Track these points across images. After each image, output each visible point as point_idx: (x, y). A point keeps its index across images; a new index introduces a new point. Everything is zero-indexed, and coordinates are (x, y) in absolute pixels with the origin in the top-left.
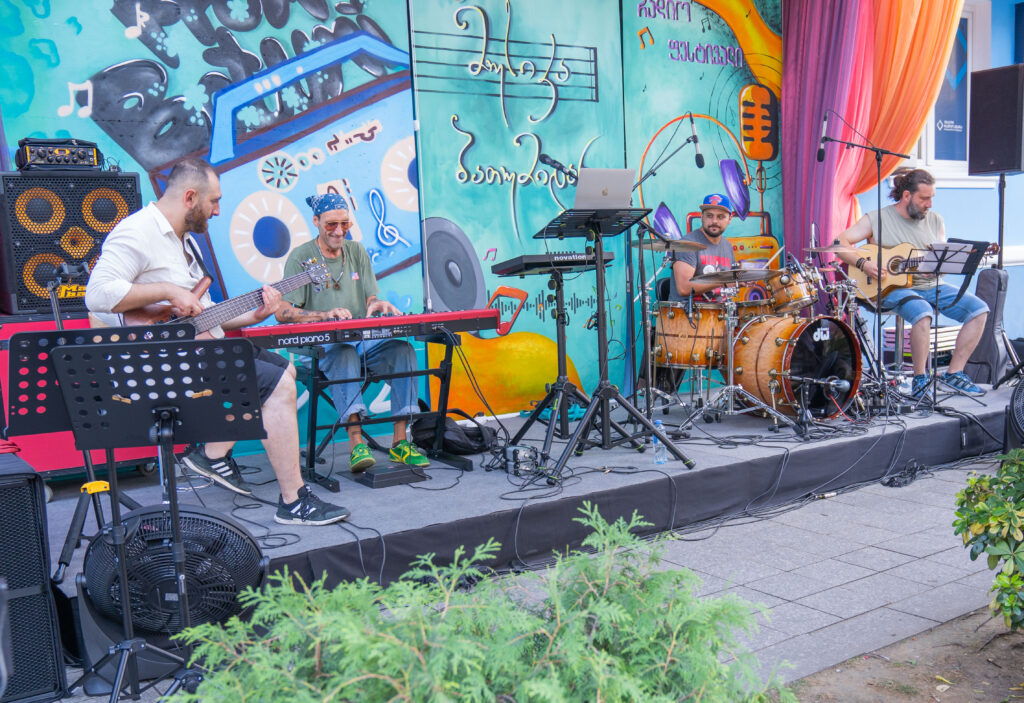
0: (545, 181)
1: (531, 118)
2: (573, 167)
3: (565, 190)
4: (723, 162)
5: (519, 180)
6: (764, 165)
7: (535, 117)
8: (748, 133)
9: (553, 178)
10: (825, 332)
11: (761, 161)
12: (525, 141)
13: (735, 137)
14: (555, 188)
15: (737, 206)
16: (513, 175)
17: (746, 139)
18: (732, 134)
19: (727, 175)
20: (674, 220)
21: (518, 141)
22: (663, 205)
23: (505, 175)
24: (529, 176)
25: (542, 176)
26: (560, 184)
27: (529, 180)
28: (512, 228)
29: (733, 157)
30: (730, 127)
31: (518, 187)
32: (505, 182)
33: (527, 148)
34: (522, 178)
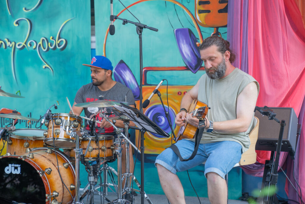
0: (34, 47)
1: (25, 9)
2: (53, 38)
3: (47, 52)
4: (177, 31)
5: (17, 46)
6: (219, 31)
7: (28, 8)
8: (204, 7)
9: (40, 45)
10: (16, 168)
11: (217, 28)
12: (21, 23)
13: (189, 11)
14: (41, 51)
15: (188, 62)
16: (13, 43)
17: (200, 12)
18: (187, 9)
19: (181, 40)
20: (131, 71)
21: (17, 23)
22: (122, 62)
23: (8, 44)
24: (23, 44)
25: (32, 44)
26: (44, 49)
27: (24, 47)
28: (11, 74)
29: (187, 26)
30: (186, 4)
31: (16, 50)
32: (8, 48)
33: (23, 27)
34: (19, 45)
